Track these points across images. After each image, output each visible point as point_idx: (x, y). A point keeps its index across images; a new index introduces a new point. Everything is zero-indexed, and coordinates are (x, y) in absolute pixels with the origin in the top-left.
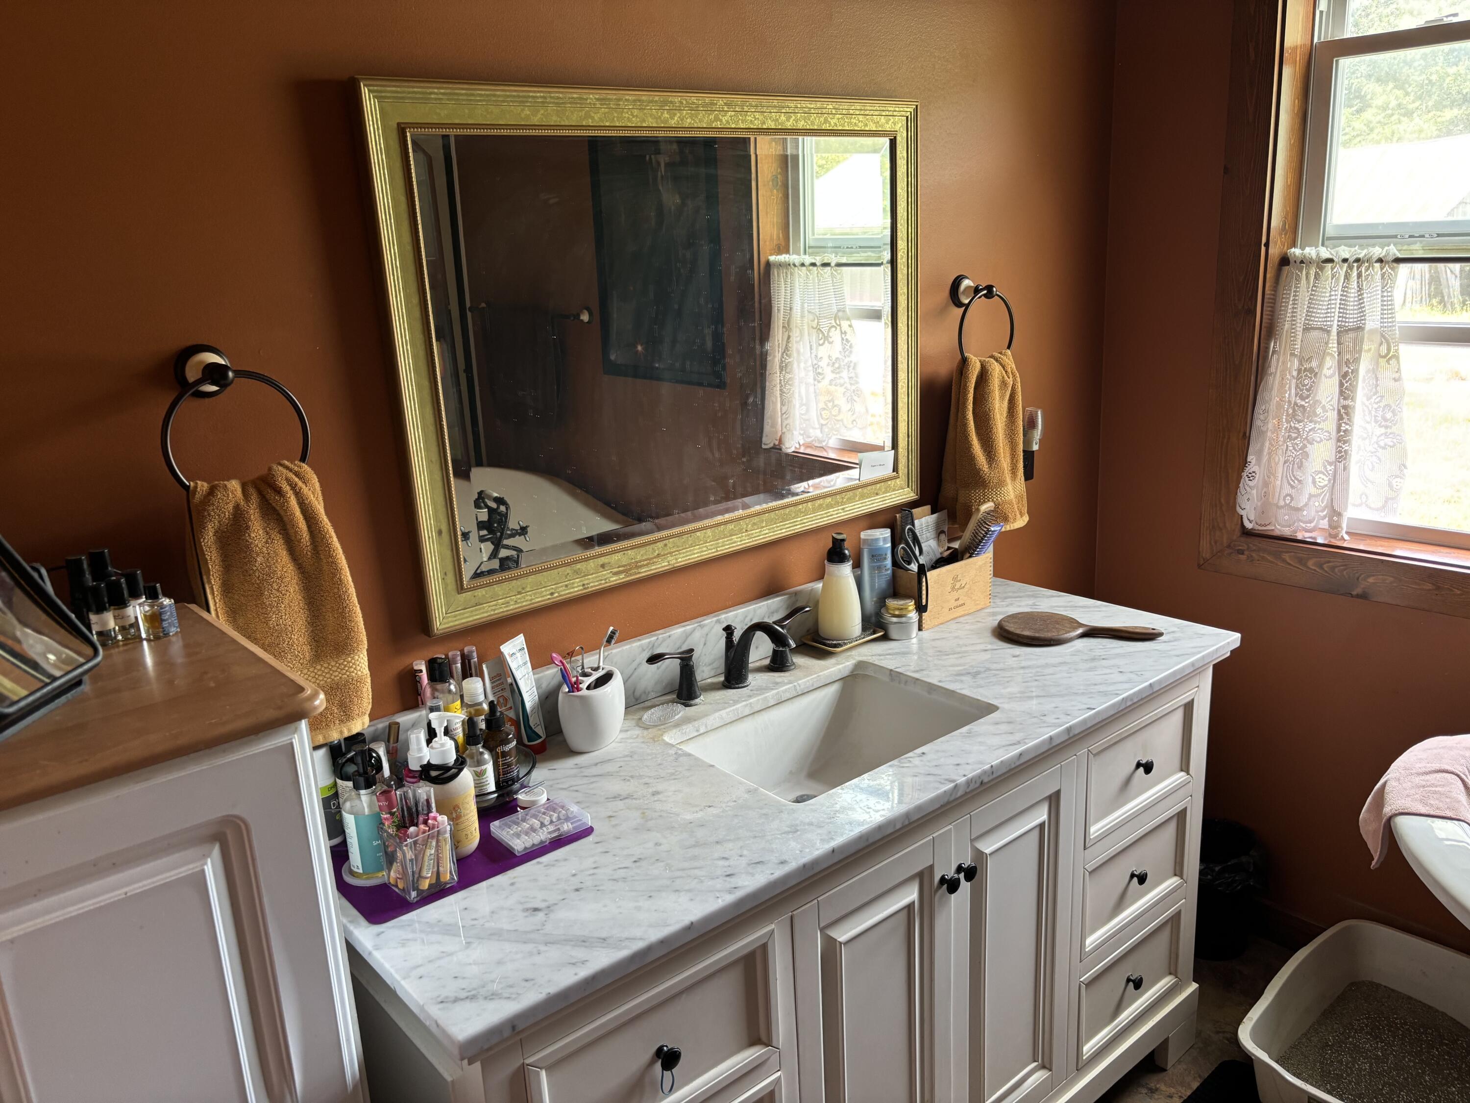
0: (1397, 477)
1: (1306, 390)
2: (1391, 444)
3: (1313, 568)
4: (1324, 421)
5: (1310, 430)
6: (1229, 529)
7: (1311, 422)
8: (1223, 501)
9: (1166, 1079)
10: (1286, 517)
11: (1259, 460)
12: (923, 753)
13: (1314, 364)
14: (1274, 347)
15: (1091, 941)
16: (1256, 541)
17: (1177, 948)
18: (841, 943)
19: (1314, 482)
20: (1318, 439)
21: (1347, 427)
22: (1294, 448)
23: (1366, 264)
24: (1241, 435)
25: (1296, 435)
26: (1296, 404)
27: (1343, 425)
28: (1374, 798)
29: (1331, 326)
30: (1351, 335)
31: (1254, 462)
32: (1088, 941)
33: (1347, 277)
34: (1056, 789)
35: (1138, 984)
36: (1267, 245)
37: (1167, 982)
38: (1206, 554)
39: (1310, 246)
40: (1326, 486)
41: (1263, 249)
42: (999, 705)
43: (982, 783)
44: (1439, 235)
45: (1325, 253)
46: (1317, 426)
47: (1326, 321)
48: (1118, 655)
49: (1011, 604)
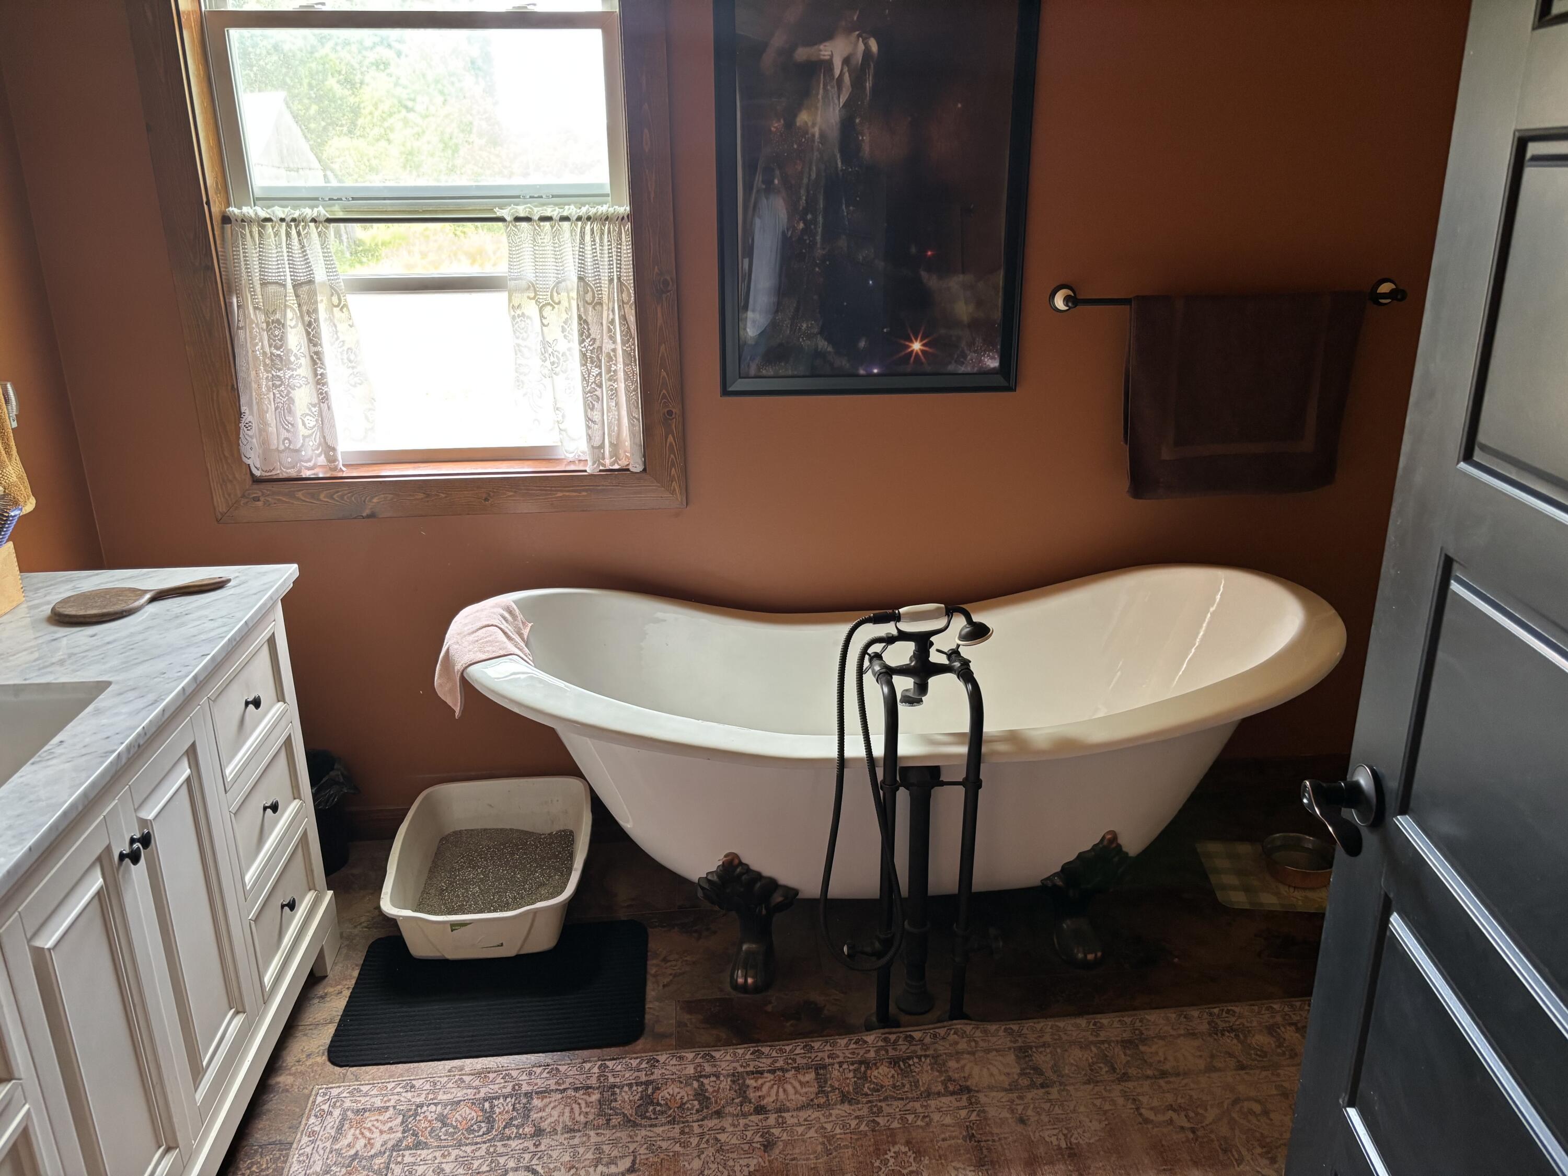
0: (370, 410)
1: (279, 341)
2: (359, 382)
3: (326, 500)
4: (299, 368)
5: (290, 377)
6: (239, 479)
7: (289, 369)
8: (227, 454)
9: (330, 982)
10: (289, 460)
11: (252, 413)
12: (61, 742)
13: (278, 316)
14: (238, 302)
15: (249, 877)
16: (268, 486)
17: (311, 864)
18: (49, 949)
19: (304, 424)
20: (299, 385)
21: (322, 370)
22: (281, 395)
23: (302, 224)
24: (229, 388)
25: (280, 383)
26: (272, 354)
27: (319, 369)
28: (442, 665)
29: (285, 280)
30: (305, 288)
31: (247, 412)
32: (247, 878)
33: (288, 235)
34: (191, 743)
35: (292, 906)
36: (208, 203)
37: (310, 897)
38: (221, 507)
39: (246, 206)
40: (314, 426)
41: (206, 206)
42: (110, 679)
43: (139, 746)
44: (353, 199)
45: (263, 214)
46: (295, 373)
47: (280, 276)
48: (199, 608)
49: (49, 593)
